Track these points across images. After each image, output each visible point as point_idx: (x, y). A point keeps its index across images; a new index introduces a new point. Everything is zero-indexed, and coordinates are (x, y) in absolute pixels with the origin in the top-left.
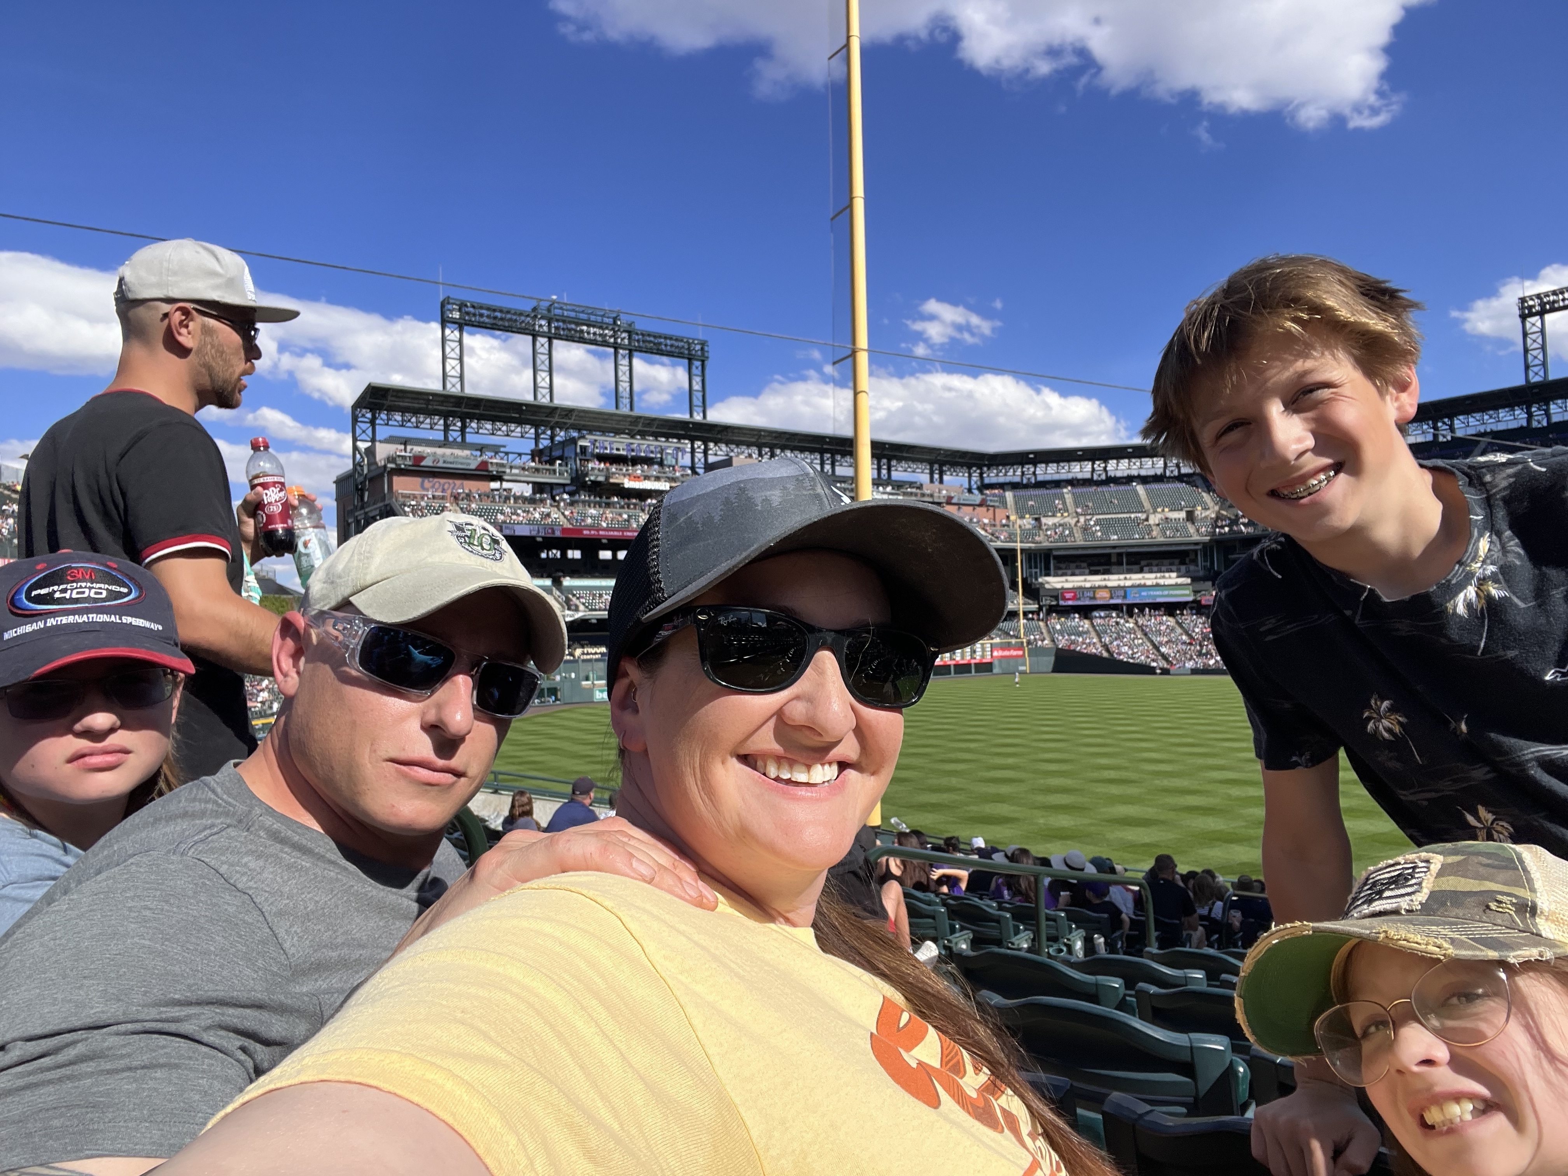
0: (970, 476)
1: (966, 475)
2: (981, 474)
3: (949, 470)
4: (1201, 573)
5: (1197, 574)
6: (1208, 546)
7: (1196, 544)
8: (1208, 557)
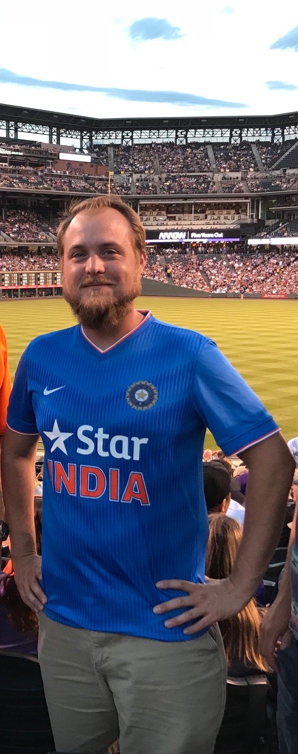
0: (82, 139)
1: (79, 137)
2: (90, 138)
3: (65, 133)
4: (249, 221)
5: (245, 222)
6: (255, 201)
7: (246, 198)
8: (254, 207)
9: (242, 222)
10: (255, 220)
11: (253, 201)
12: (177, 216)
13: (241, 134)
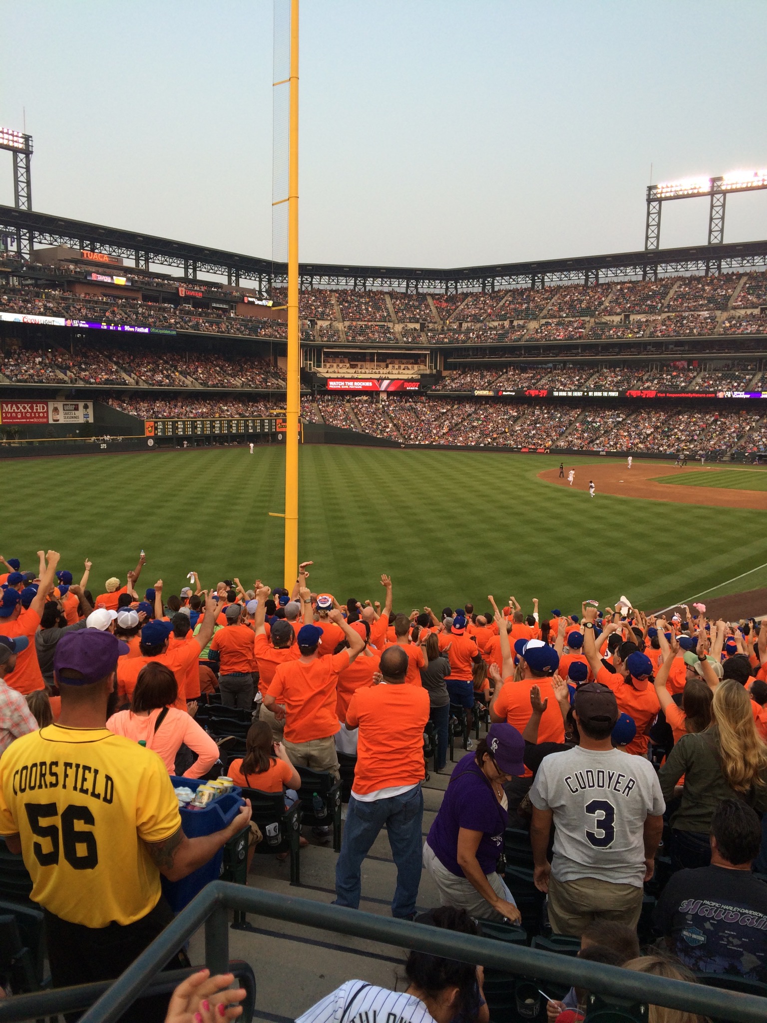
0: (260, 281)
1: (257, 279)
2: (269, 280)
3: (244, 274)
4: (428, 372)
5: (425, 372)
6: (434, 352)
7: (425, 349)
8: (433, 360)
9: (422, 372)
10: (434, 371)
11: (431, 353)
12: (359, 364)
13: (417, 285)
